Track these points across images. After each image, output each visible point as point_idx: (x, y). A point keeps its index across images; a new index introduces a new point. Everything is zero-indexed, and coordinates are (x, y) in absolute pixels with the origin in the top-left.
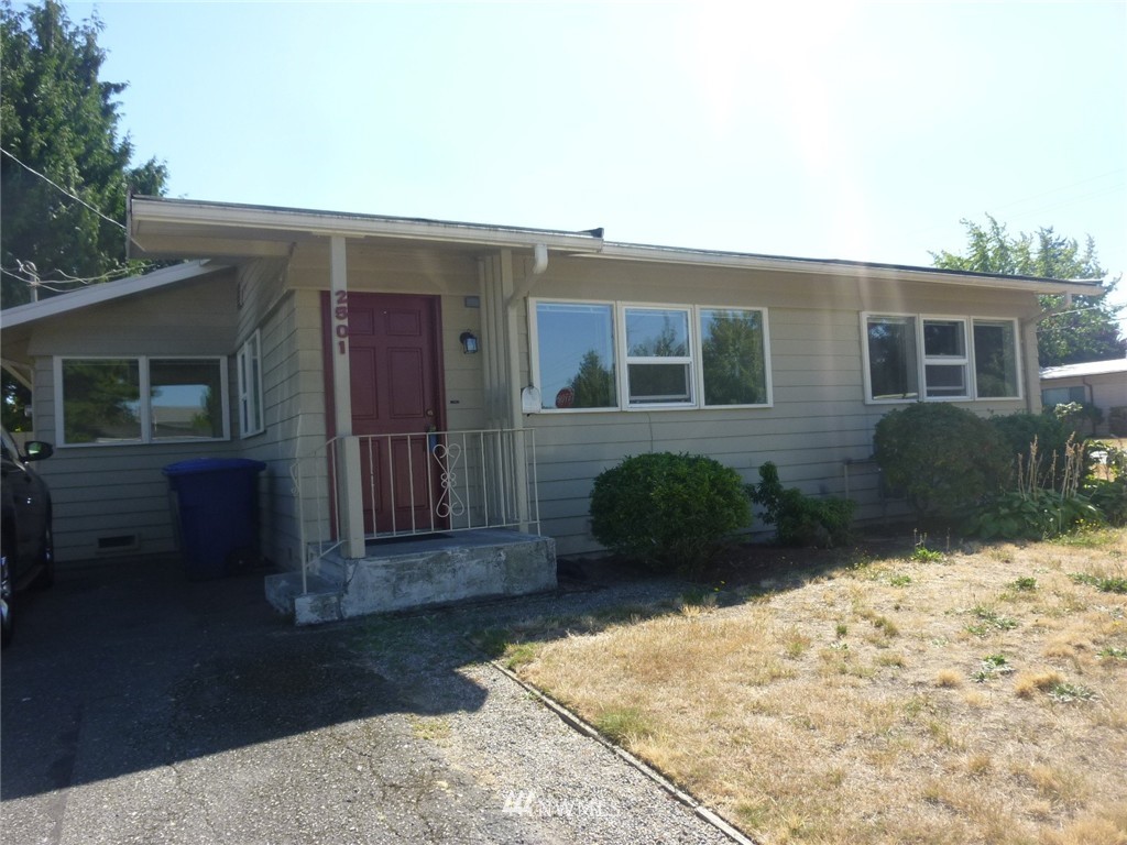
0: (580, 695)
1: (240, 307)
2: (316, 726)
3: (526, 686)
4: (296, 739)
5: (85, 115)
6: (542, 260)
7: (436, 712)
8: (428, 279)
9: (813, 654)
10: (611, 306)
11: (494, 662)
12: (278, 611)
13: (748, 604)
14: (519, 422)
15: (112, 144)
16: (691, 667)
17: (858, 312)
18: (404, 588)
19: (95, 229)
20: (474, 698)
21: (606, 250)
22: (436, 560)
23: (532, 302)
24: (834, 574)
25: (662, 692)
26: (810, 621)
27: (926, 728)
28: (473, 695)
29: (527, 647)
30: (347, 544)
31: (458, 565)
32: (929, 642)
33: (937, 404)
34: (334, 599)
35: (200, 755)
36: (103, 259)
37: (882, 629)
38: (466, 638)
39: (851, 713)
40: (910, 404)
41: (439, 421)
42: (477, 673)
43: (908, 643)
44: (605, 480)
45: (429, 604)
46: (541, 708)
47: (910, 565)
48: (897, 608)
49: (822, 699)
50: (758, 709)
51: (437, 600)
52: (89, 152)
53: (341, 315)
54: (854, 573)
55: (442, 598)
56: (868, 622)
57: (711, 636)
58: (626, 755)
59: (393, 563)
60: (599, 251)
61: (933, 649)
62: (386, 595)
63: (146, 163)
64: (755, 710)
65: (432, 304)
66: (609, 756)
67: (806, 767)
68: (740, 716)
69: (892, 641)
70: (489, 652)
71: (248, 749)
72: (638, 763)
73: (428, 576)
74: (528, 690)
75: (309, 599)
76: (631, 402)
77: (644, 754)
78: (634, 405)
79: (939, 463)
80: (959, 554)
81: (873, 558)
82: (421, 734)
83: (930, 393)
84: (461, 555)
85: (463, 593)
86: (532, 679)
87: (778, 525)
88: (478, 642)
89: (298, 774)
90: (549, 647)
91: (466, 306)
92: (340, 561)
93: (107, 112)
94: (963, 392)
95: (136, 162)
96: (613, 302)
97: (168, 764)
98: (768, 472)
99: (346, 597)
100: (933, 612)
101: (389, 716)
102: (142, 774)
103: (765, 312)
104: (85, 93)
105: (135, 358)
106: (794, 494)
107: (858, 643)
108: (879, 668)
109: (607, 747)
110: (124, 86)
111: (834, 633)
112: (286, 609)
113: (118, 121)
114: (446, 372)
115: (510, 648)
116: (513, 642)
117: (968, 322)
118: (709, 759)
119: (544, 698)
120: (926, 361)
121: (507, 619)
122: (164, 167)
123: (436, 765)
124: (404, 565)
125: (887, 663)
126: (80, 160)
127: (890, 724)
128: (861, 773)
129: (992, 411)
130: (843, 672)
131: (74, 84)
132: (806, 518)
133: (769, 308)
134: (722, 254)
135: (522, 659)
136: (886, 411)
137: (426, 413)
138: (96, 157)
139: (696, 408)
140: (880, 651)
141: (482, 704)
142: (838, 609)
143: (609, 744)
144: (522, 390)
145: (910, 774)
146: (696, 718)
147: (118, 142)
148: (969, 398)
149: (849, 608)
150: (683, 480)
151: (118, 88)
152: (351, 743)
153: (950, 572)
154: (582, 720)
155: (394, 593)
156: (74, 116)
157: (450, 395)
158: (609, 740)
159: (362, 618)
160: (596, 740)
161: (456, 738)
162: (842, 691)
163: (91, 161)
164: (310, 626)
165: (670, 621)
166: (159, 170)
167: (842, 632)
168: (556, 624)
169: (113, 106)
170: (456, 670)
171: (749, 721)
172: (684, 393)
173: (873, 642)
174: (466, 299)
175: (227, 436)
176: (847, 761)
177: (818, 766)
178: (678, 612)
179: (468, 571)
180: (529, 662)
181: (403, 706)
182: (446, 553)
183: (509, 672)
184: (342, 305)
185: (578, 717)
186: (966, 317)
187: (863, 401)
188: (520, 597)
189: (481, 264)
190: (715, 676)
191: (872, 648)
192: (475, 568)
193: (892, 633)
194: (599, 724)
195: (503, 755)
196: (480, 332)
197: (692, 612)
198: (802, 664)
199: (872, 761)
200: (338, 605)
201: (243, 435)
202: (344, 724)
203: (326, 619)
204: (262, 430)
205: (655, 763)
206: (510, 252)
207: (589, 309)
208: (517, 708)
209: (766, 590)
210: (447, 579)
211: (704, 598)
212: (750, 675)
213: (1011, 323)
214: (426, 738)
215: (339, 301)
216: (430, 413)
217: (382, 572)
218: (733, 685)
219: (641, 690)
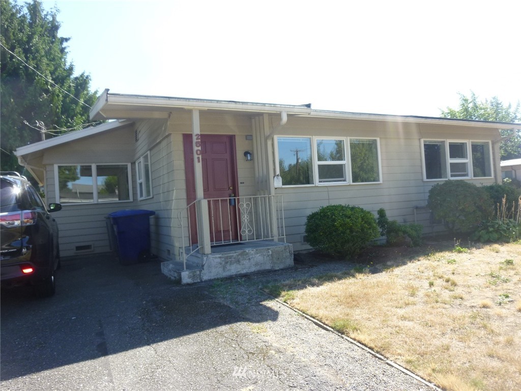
0: (322, 313)
1: (137, 140)
2: (208, 328)
3: (294, 309)
4: (201, 333)
5: (53, 52)
6: (285, 118)
7: (258, 321)
8: (230, 128)
9: (421, 293)
10: (310, 138)
11: (277, 299)
12: (170, 278)
13: (384, 273)
14: (273, 191)
15: (65, 65)
16: (368, 301)
17: (420, 139)
18: (228, 267)
19: (59, 105)
20: (273, 316)
21: (312, 113)
22: (241, 254)
23: (276, 137)
24: (420, 258)
25: (358, 311)
26: (415, 280)
27: (481, 325)
28: (272, 314)
29: (291, 292)
30: (203, 248)
31: (251, 256)
32: (473, 289)
33: (458, 181)
34: (198, 273)
35: (161, 341)
36: (63, 119)
37: (450, 283)
38: (261, 289)
39: (445, 320)
40: (446, 181)
41: (235, 192)
42: (270, 304)
43: (464, 289)
44: (312, 217)
45: (239, 274)
46: (304, 319)
47: (453, 254)
48: (453, 273)
49: (431, 314)
50: (404, 318)
51: (242, 272)
52: (56, 69)
53: (198, 145)
54: (429, 258)
55: (244, 272)
56: (442, 280)
57: (372, 287)
58: (349, 339)
59: (223, 256)
60: (309, 114)
61: (475, 292)
62: (220, 270)
63: (81, 74)
64: (402, 319)
65: (231, 139)
66: (341, 339)
67: (432, 343)
68: (395, 321)
69: (456, 288)
70: (274, 295)
71: (182, 338)
72: (355, 342)
73: (238, 262)
74: (296, 312)
75: (187, 273)
76: (320, 182)
77: (357, 338)
78: (321, 183)
79: (461, 208)
80: (474, 249)
81: (437, 251)
82: (255, 331)
83: (452, 176)
84: (252, 252)
85: (253, 269)
86: (297, 306)
87: (387, 237)
88: (267, 291)
89: (207, 349)
90: (301, 292)
91: (247, 139)
92: (199, 256)
93: (62, 50)
94: (466, 175)
95: (76, 74)
96: (311, 137)
97: (148, 345)
98: (381, 213)
99: (203, 271)
100: (470, 275)
101: (239, 323)
102: (139, 349)
103: (378, 140)
104: (53, 42)
105: (90, 164)
106: (394, 223)
107: (440, 289)
108: (453, 300)
109: (339, 335)
110: (69, 39)
111: (428, 285)
112: (175, 277)
113: (68, 55)
114: (238, 170)
115: (283, 293)
116: (284, 291)
117: (468, 143)
118: (387, 340)
119: (304, 315)
120: (450, 161)
121: (276, 280)
122: (89, 76)
123: (266, 344)
124: (227, 257)
125: (456, 298)
126: (52, 73)
127: (464, 324)
128: (456, 346)
129: (482, 184)
130: (437, 302)
131: (48, 38)
132: (401, 234)
133: (380, 138)
134: (361, 114)
135: (289, 298)
136: (433, 184)
137: (229, 188)
138: (59, 72)
139: (349, 184)
140: (451, 292)
141: (277, 318)
142: (426, 274)
143: (340, 334)
144: (274, 177)
145: (479, 345)
146: (376, 322)
147: (68, 65)
148: (469, 177)
149: (431, 274)
150: (349, 217)
151: (67, 40)
152: (226, 335)
153: (473, 257)
154: (324, 324)
155: (224, 269)
156: (48, 53)
157: (240, 180)
158: (339, 332)
159: (210, 280)
160: (333, 332)
161: (270, 332)
162: (439, 310)
163: (57, 74)
164: (188, 284)
165: (351, 280)
166: (87, 77)
167: (431, 284)
168: (300, 282)
169: (65, 48)
170: (261, 303)
171: (401, 323)
172: (342, 177)
173: (447, 288)
174: (246, 136)
175: (131, 199)
176: (449, 340)
177: (437, 342)
178: (354, 276)
179: (255, 259)
180: (293, 299)
181: (244, 319)
182: (245, 251)
183: (285, 304)
184: (198, 141)
185: (322, 323)
186: (468, 140)
187: (422, 180)
188: (278, 270)
189: (253, 120)
190: (380, 304)
191: (447, 291)
192: (258, 258)
193: (454, 284)
194: (333, 326)
195: (293, 339)
196: (253, 151)
197: (360, 276)
198: (417, 298)
199: (461, 340)
200: (200, 275)
201: (139, 199)
202: (220, 327)
203: (195, 281)
204: (151, 197)
205: (364, 342)
206: (267, 115)
207: (300, 140)
208: (294, 319)
209: (391, 266)
210: (246, 262)
211: (364, 270)
212: (395, 304)
213: (488, 142)
214: (258, 333)
215: (197, 139)
216: (231, 188)
217: (219, 260)
218: (389, 308)
219: (348, 311)
